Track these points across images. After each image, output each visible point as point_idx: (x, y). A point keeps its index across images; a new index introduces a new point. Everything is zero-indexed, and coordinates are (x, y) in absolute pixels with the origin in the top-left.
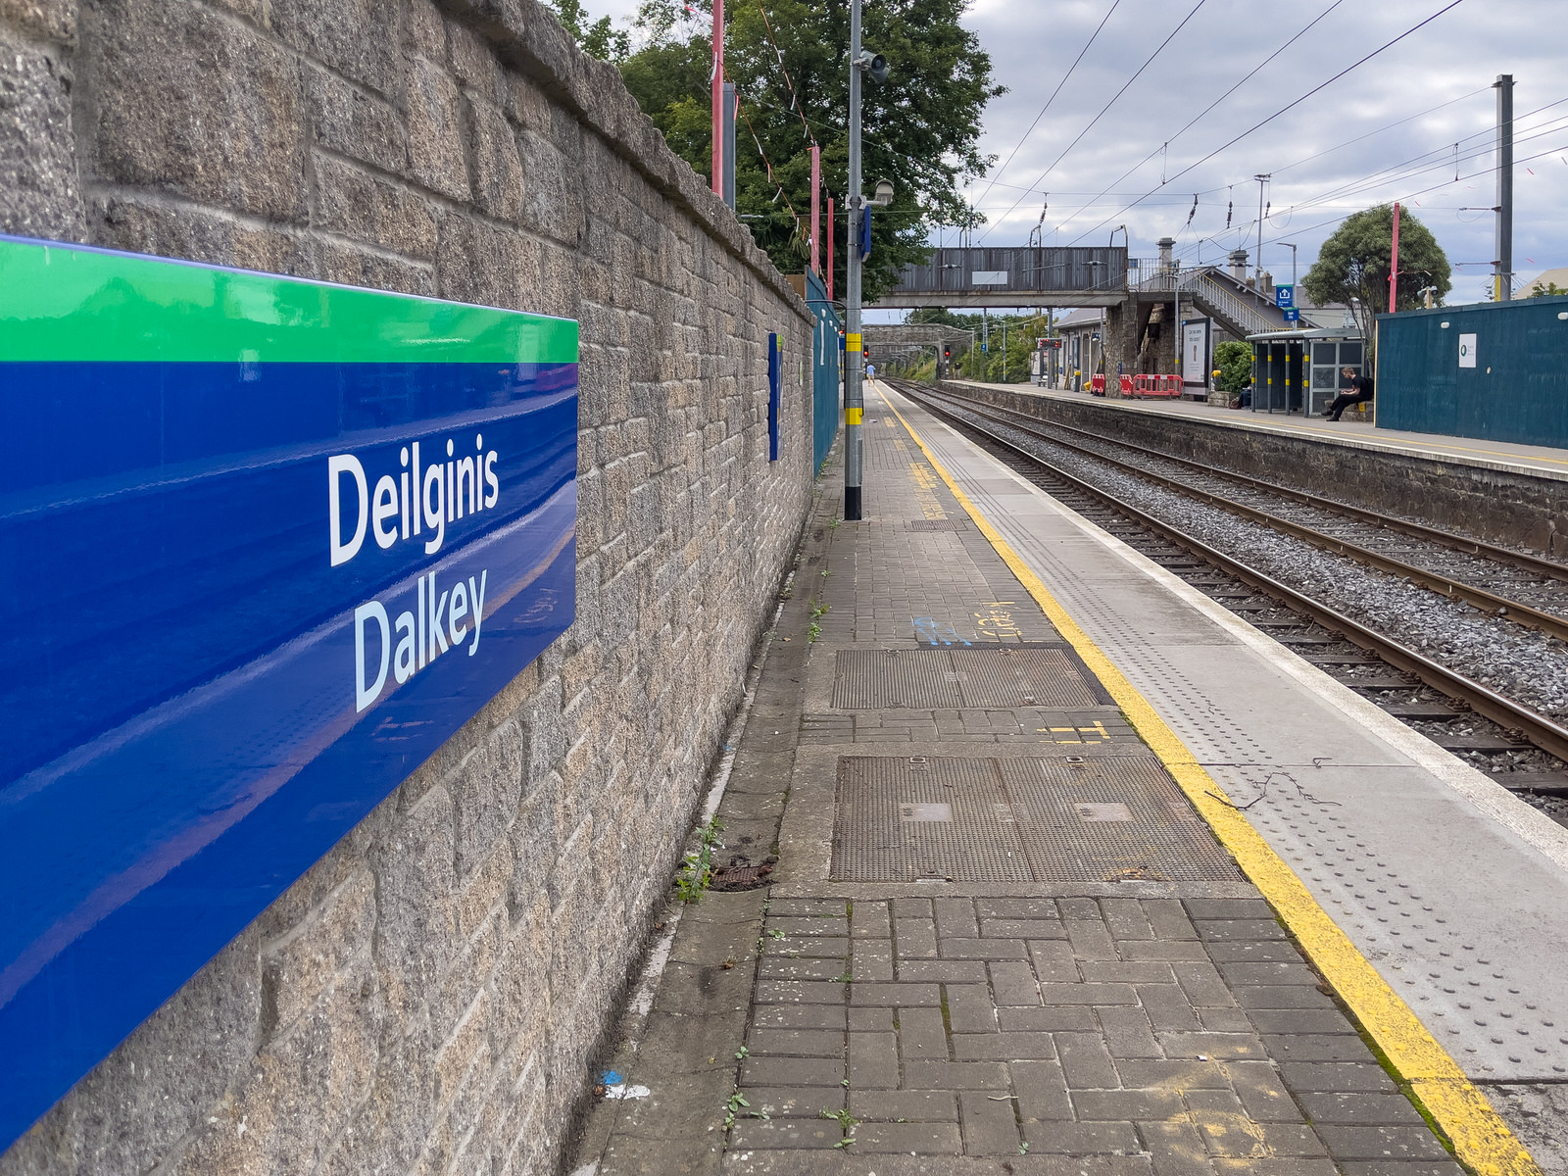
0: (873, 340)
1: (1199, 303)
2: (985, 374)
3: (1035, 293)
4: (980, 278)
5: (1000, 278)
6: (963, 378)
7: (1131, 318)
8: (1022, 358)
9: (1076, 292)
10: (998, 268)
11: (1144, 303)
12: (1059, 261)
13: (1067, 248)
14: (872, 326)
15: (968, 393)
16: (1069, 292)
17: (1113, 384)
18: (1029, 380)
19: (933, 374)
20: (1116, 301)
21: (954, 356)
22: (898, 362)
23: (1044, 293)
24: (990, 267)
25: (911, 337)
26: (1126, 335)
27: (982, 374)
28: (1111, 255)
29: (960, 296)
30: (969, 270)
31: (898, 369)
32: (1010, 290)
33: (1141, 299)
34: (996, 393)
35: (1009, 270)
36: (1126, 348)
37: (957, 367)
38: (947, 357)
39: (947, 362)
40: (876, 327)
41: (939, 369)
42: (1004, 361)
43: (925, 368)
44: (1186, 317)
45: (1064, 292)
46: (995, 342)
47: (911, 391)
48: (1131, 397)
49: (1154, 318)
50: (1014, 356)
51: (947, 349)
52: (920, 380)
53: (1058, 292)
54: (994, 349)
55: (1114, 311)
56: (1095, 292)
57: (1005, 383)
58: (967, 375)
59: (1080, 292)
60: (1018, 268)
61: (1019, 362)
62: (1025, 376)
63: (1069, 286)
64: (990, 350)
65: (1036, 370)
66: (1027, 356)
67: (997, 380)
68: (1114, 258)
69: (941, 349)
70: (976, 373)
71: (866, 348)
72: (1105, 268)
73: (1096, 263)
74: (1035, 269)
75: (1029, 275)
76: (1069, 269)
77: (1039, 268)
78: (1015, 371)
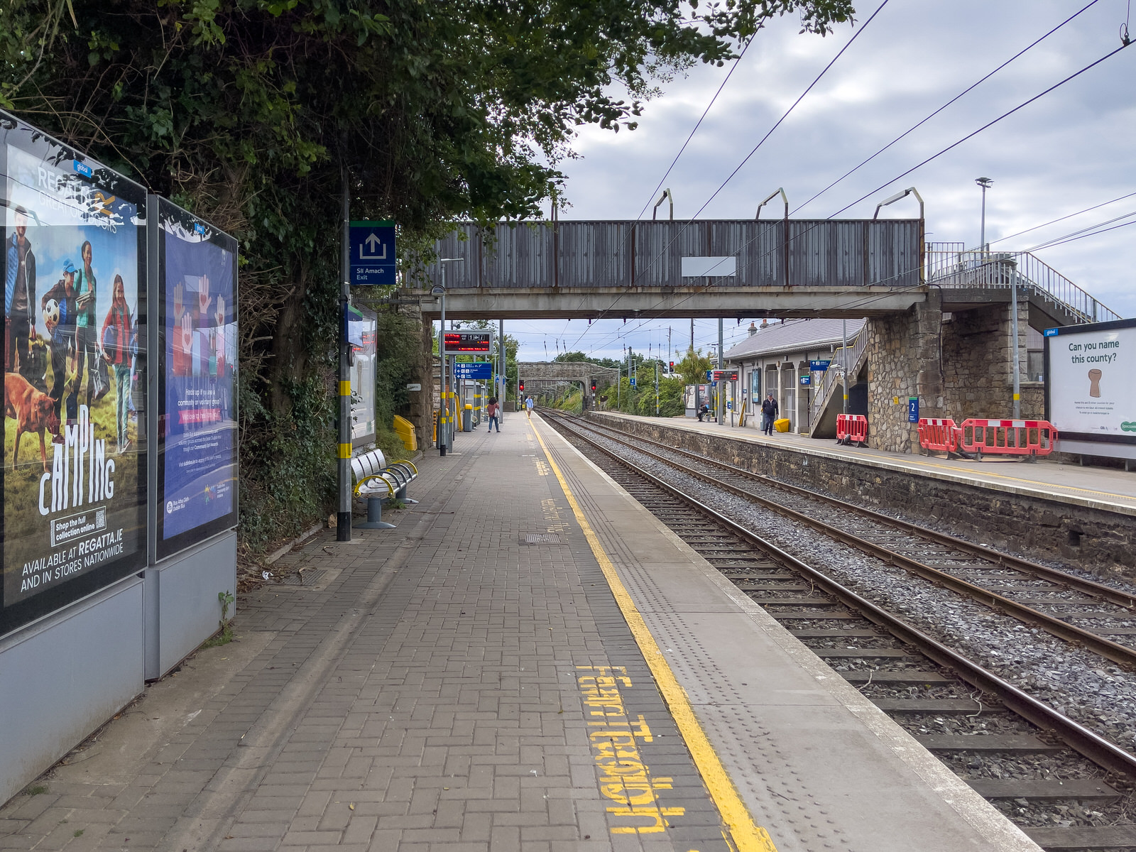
0: (528, 376)
2: (636, 407)
3: (780, 289)
4: (694, 267)
5: (725, 266)
6: (609, 410)
7: (931, 329)
8: (675, 393)
9: (843, 289)
10: (722, 252)
12: (817, 243)
13: (828, 221)
14: (527, 364)
16: (833, 289)
18: (684, 413)
19: (579, 406)
20: (908, 302)
21: (600, 390)
22: (548, 394)
23: (795, 289)
24: (709, 250)
26: (925, 355)
27: (632, 407)
28: (875, 235)
29: (662, 294)
30: (676, 254)
31: (547, 400)
32: (740, 284)
33: (947, 299)
35: (738, 255)
36: (925, 376)
37: (603, 400)
38: (593, 390)
39: (594, 395)
40: (531, 364)
41: (586, 401)
42: (657, 395)
43: (571, 400)
45: (826, 289)
46: (643, 377)
47: (561, 421)
50: (666, 390)
51: (594, 383)
52: (567, 410)
53: (815, 289)
56: (874, 289)
57: (658, 416)
58: (614, 407)
59: (851, 289)
60: (753, 251)
61: (671, 396)
62: (681, 410)
63: (832, 279)
64: (639, 385)
65: (691, 403)
66: (681, 391)
67: (649, 412)
68: (900, 239)
69: (587, 383)
70: (622, 403)
71: (522, 383)
72: (888, 251)
73: (875, 244)
74: (780, 252)
75: (770, 263)
76: (832, 253)
77: (784, 251)
78: (668, 404)
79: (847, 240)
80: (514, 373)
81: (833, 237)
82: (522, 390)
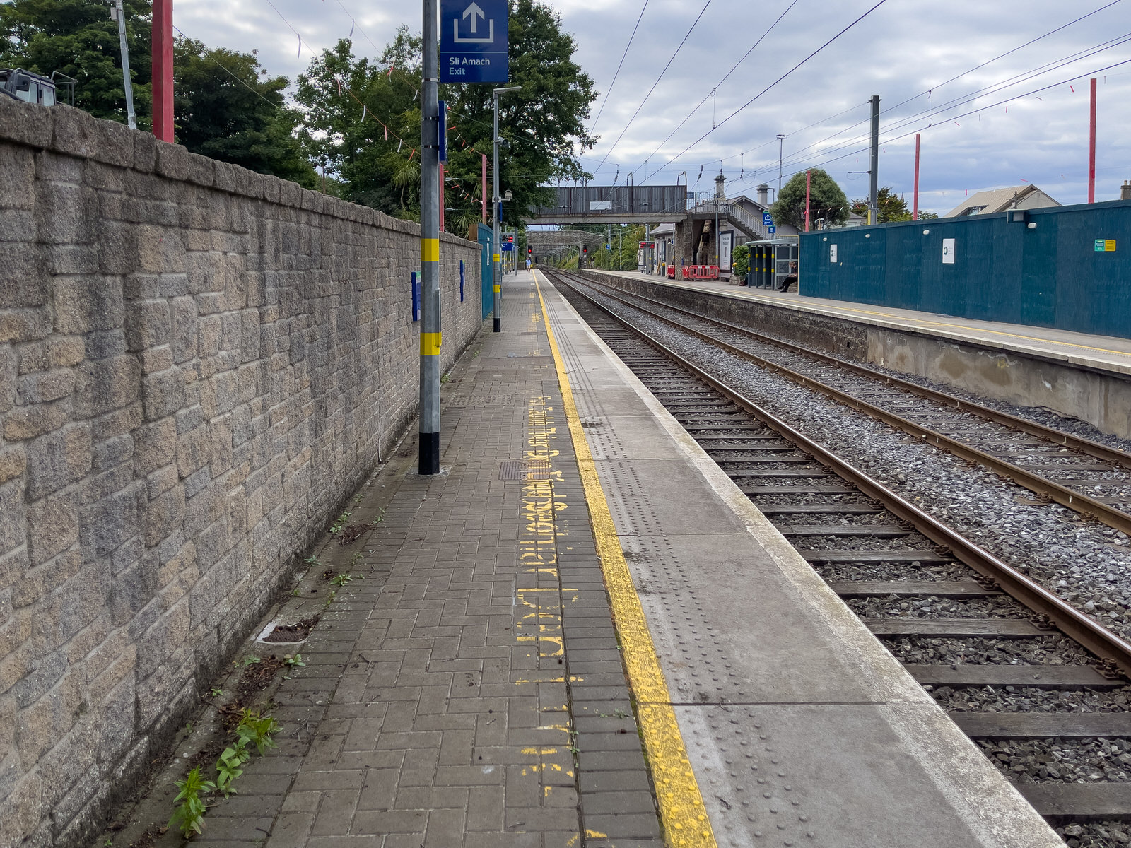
0: (536, 241)
1: (731, 220)
2: (609, 265)
3: (628, 215)
4: (595, 206)
5: (607, 205)
6: (595, 268)
7: (689, 230)
8: (632, 255)
10: (606, 199)
11: (698, 222)
12: (644, 195)
14: (534, 232)
15: (597, 277)
16: (650, 214)
17: (679, 272)
18: (636, 269)
19: (577, 265)
20: (680, 219)
21: (590, 252)
22: (555, 256)
23: (635, 214)
24: (601, 199)
25: (561, 240)
26: (686, 241)
27: (606, 265)
28: (667, 192)
29: (582, 217)
30: (588, 201)
31: (555, 261)
32: (613, 213)
33: (696, 218)
34: (612, 277)
35: (613, 201)
36: (689, 249)
37: (592, 260)
38: (585, 253)
39: (585, 256)
40: (536, 232)
41: (580, 261)
42: (621, 256)
43: (571, 260)
44: (722, 229)
45: (648, 214)
46: (616, 243)
48: (687, 280)
49: (706, 229)
50: (627, 253)
51: (585, 248)
52: (569, 269)
53: (643, 215)
54: (614, 248)
55: (679, 225)
56: (667, 214)
57: (619, 271)
58: (598, 266)
59: (657, 214)
60: (619, 199)
61: (631, 256)
62: (634, 266)
63: (650, 211)
64: (613, 249)
65: (641, 262)
66: (636, 252)
67: (616, 269)
68: (677, 193)
69: (581, 248)
70: (603, 264)
71: (530, 248)
72: (673, 199)
73: (667, 196)
74: (629, 199)
75: (625, 204)
76: (650, 200)
77: (631, 199)
78: (628, 263)
79: (656, 194)
80: (524, 241)
81: (651, 193)
82: (530, 253)
